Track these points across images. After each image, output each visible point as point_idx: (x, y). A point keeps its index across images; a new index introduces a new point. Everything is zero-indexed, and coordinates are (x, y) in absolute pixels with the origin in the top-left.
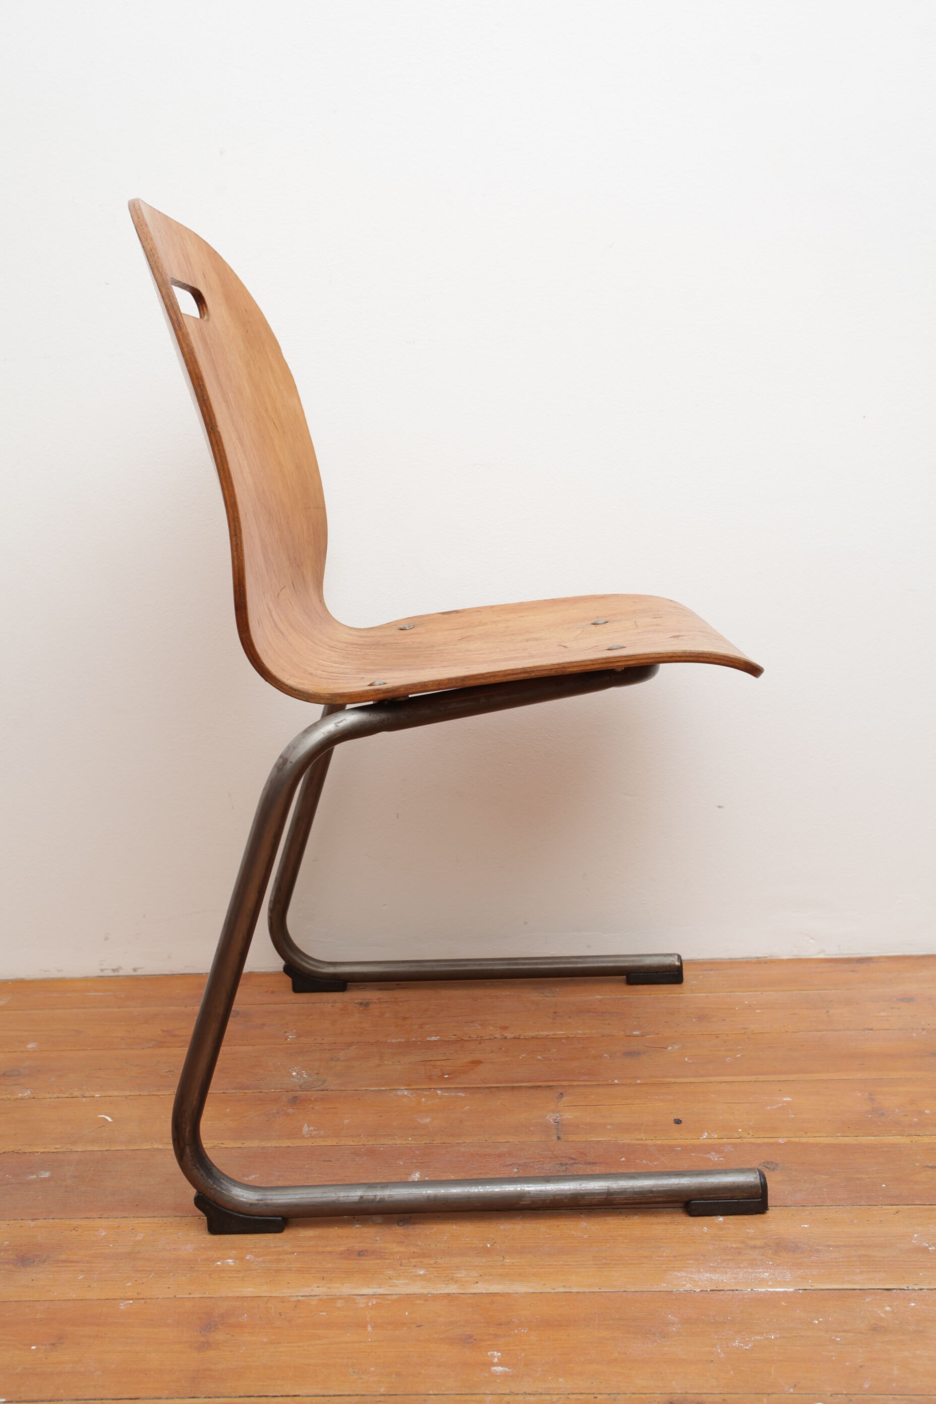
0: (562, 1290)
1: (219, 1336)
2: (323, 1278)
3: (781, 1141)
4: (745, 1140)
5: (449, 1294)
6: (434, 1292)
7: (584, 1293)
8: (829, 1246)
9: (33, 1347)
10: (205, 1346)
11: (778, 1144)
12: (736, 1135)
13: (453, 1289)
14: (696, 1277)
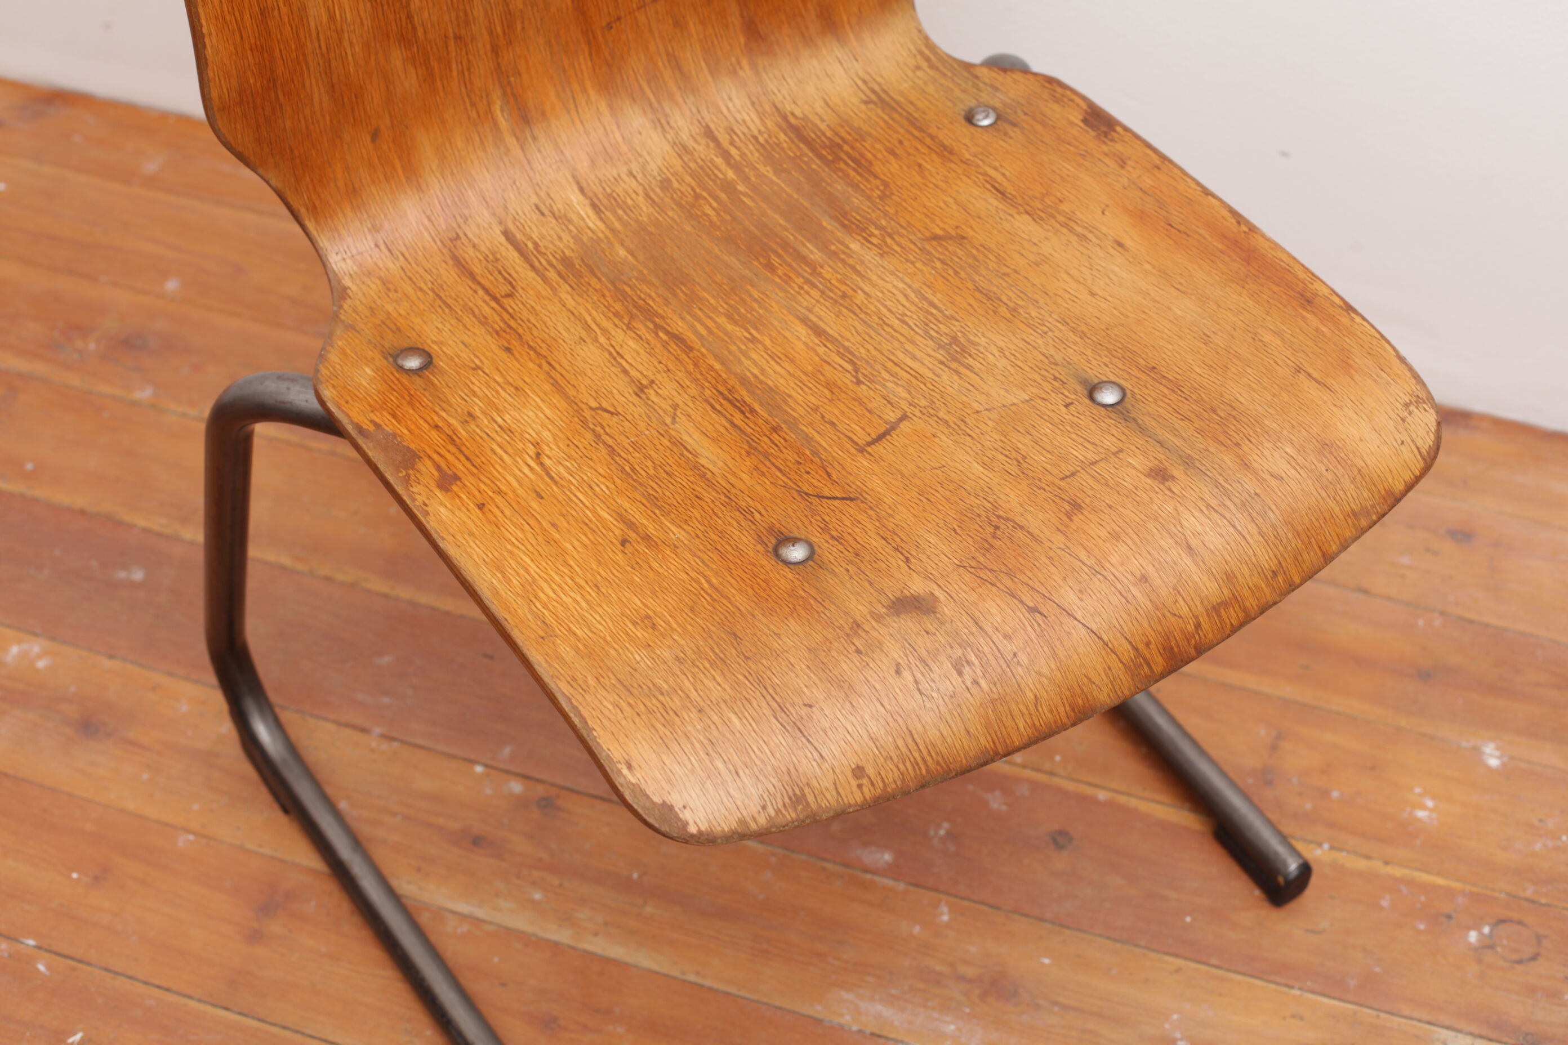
0: (692, 977)
1: (276, 927)
2: (419, 870)
3: (1102, 795)
4: (1057, 781)
5: (556, 944)
6: (541, 934)
7: (716, 991)
8: (1055, 1003)
9: (75, 875)
10: (255, 937)
11: (1094, 801)
12: (1047, 766)
13: (563, 936)
14: (863, 1005)
